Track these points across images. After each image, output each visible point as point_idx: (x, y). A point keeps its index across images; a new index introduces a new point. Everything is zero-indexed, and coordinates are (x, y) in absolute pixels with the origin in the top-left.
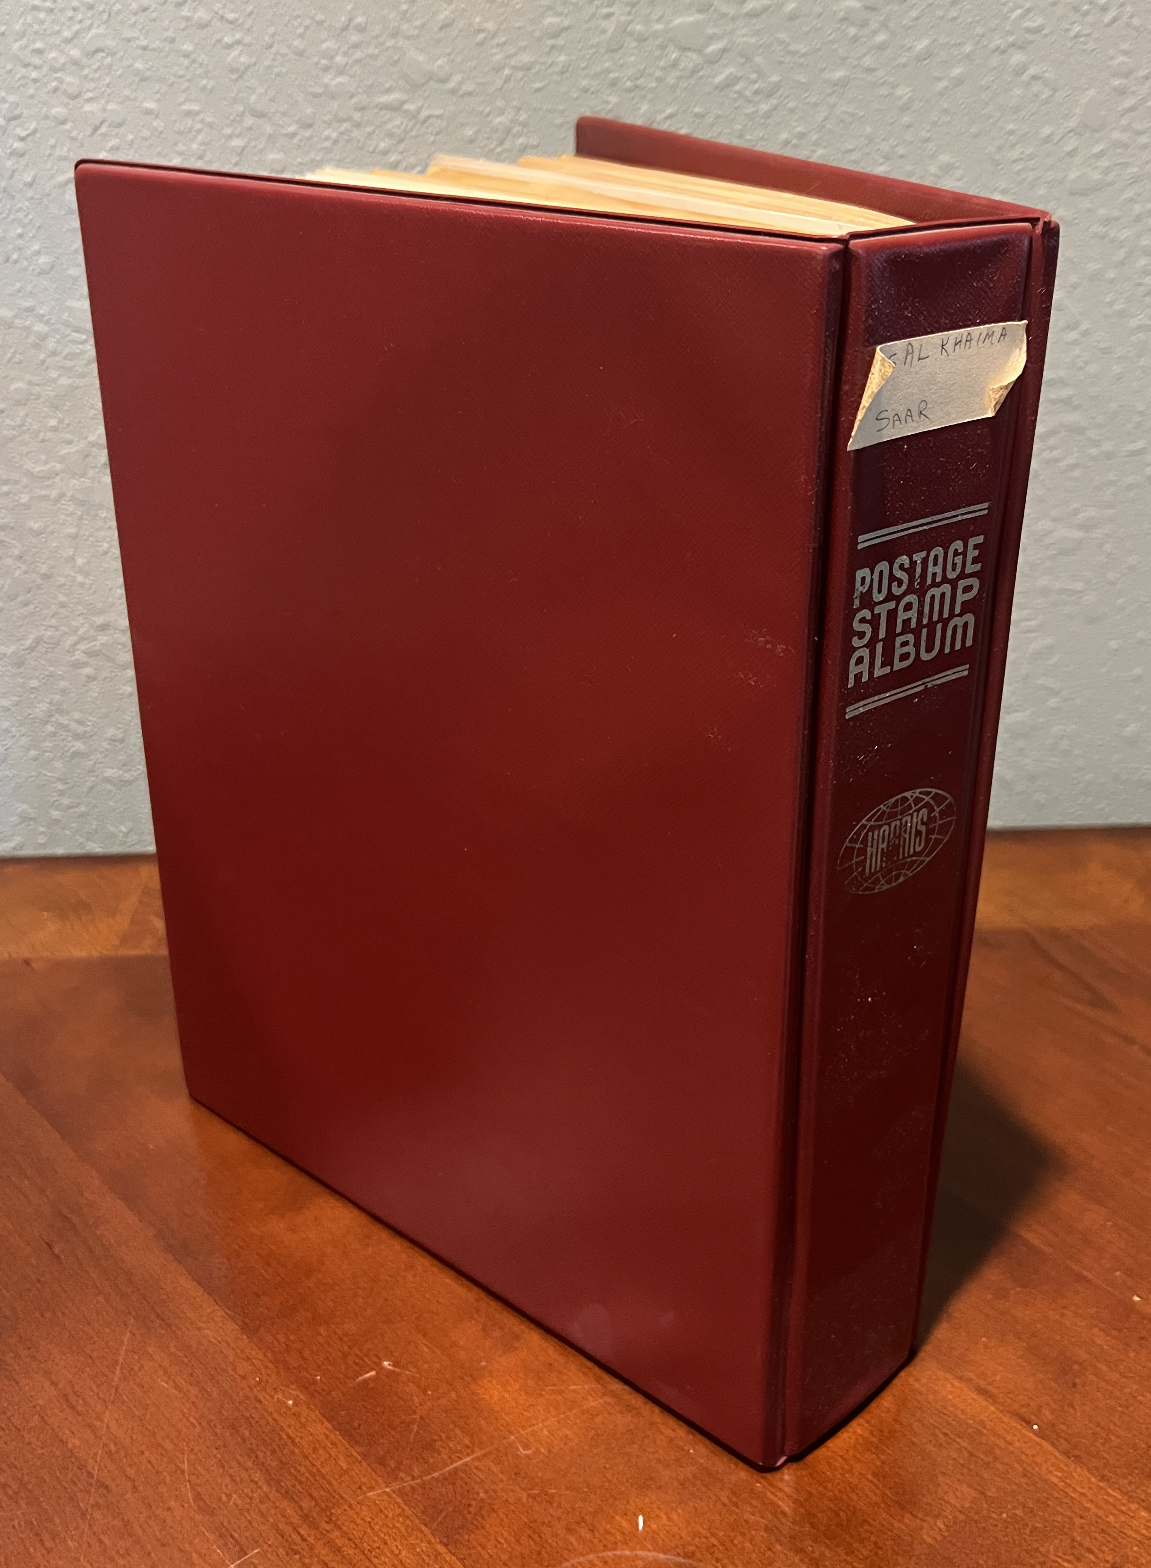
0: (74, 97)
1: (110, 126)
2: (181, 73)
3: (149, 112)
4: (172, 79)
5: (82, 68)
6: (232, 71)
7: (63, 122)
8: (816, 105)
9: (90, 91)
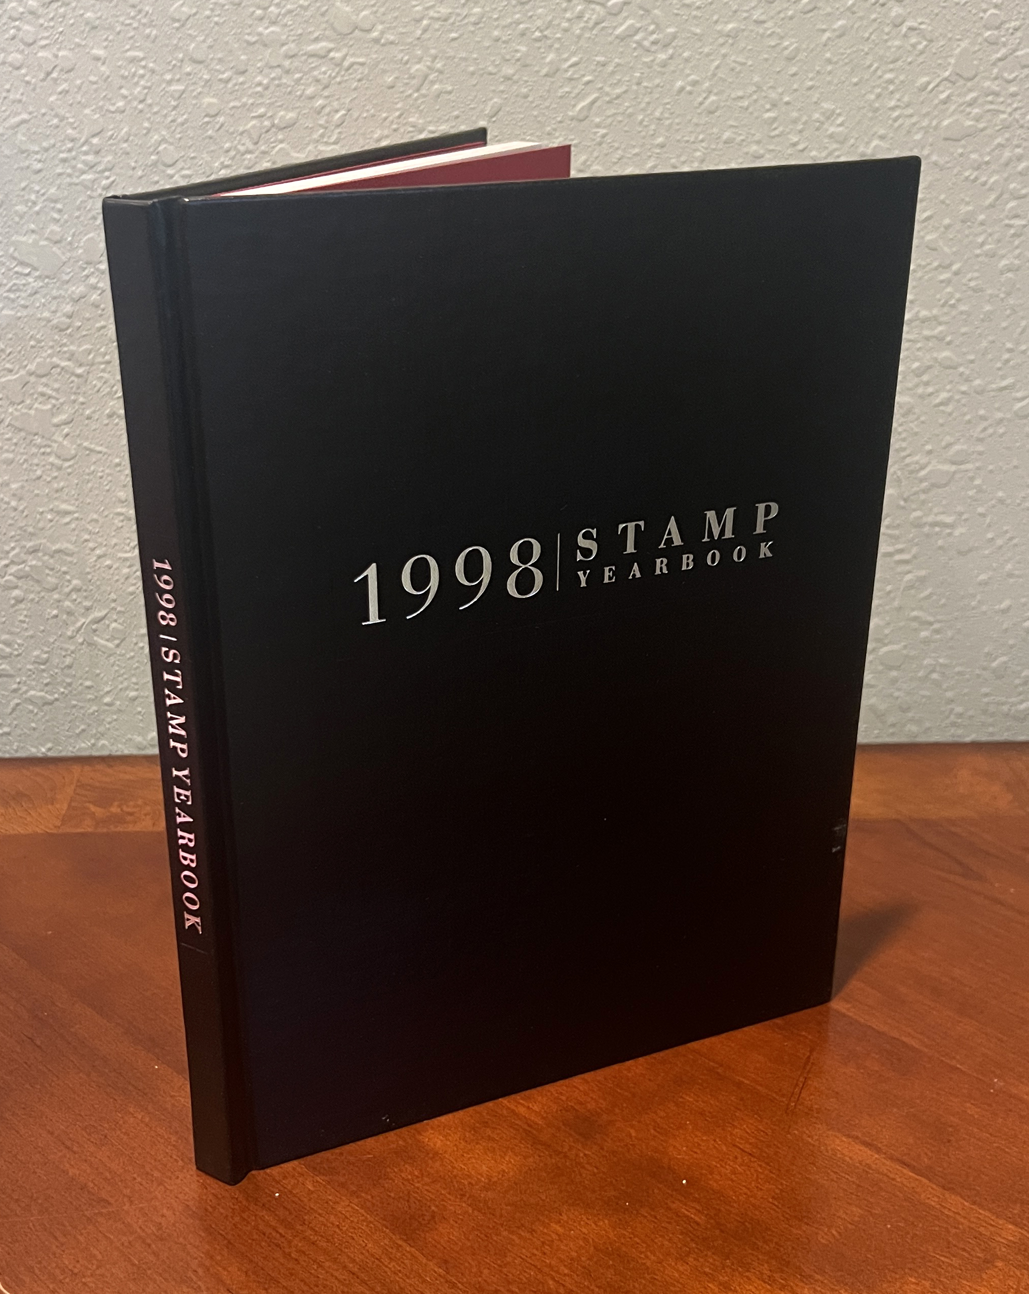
0: (30, 45)
1: (62, 70)
2: (128, 22)
3: (97, 59)
4: (118, 29)
5: (39, 17)
6: (175, 20)
7: (18, 68)
8: (708, 55)
9: (42, 38)
